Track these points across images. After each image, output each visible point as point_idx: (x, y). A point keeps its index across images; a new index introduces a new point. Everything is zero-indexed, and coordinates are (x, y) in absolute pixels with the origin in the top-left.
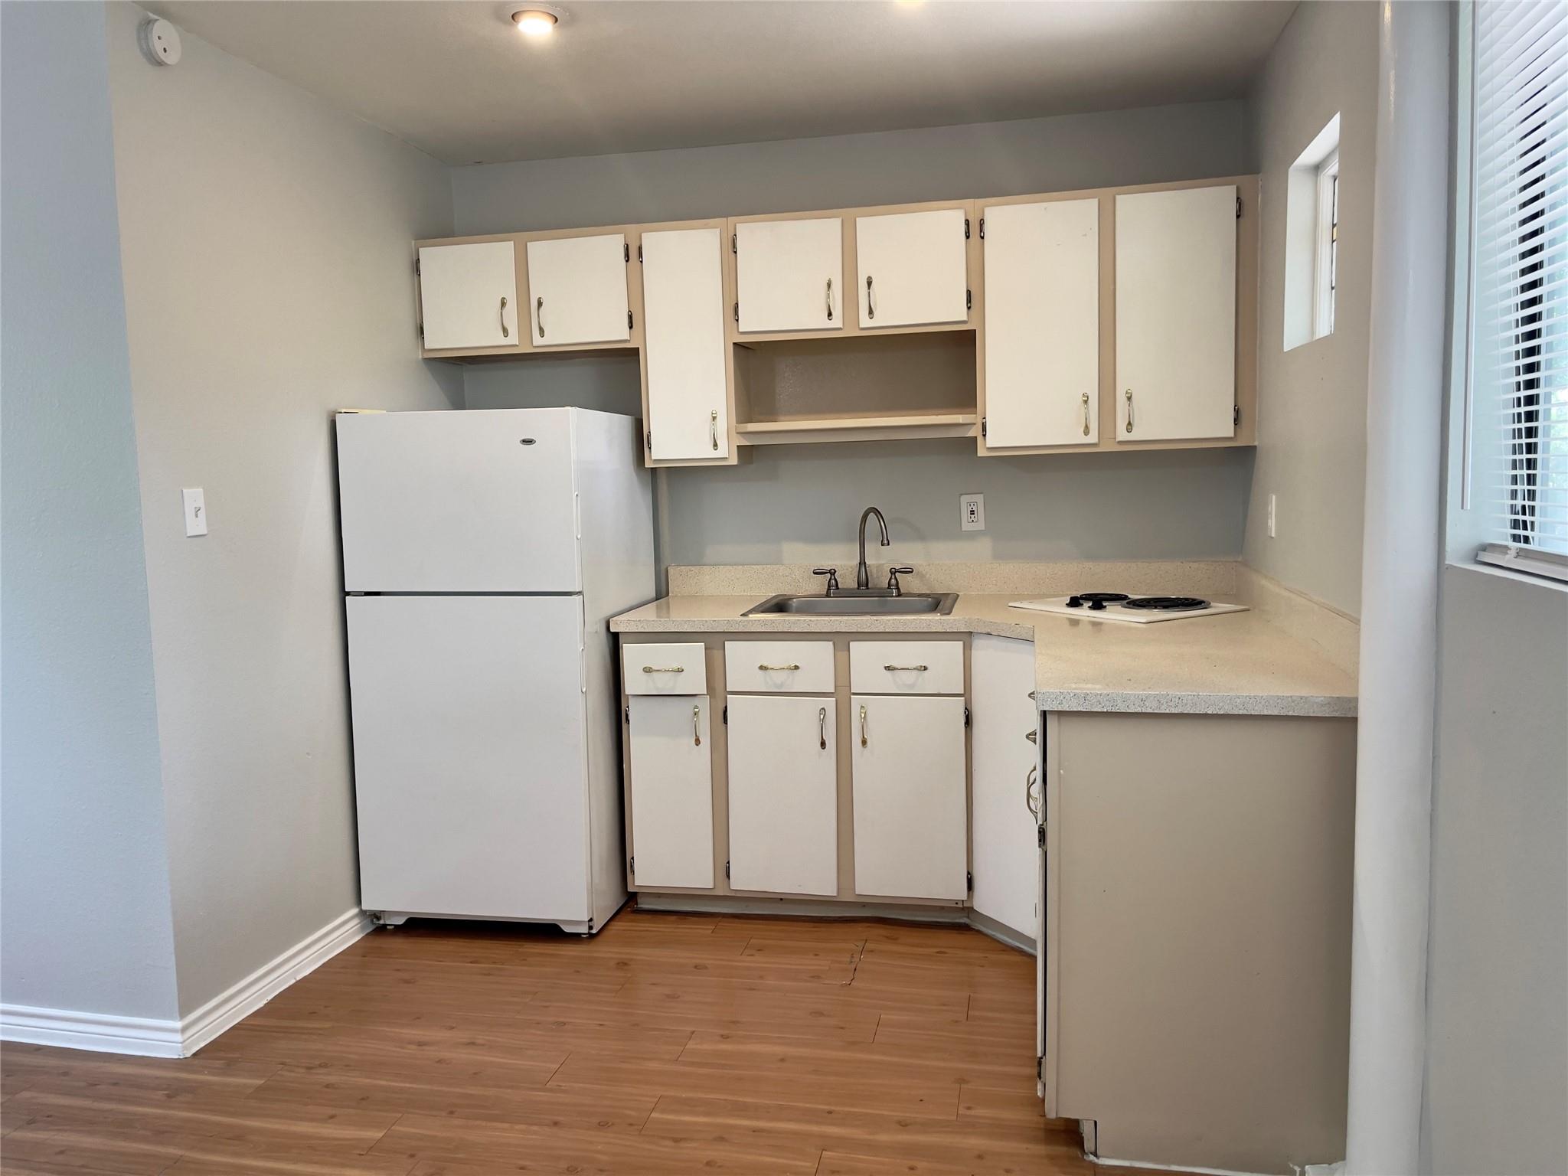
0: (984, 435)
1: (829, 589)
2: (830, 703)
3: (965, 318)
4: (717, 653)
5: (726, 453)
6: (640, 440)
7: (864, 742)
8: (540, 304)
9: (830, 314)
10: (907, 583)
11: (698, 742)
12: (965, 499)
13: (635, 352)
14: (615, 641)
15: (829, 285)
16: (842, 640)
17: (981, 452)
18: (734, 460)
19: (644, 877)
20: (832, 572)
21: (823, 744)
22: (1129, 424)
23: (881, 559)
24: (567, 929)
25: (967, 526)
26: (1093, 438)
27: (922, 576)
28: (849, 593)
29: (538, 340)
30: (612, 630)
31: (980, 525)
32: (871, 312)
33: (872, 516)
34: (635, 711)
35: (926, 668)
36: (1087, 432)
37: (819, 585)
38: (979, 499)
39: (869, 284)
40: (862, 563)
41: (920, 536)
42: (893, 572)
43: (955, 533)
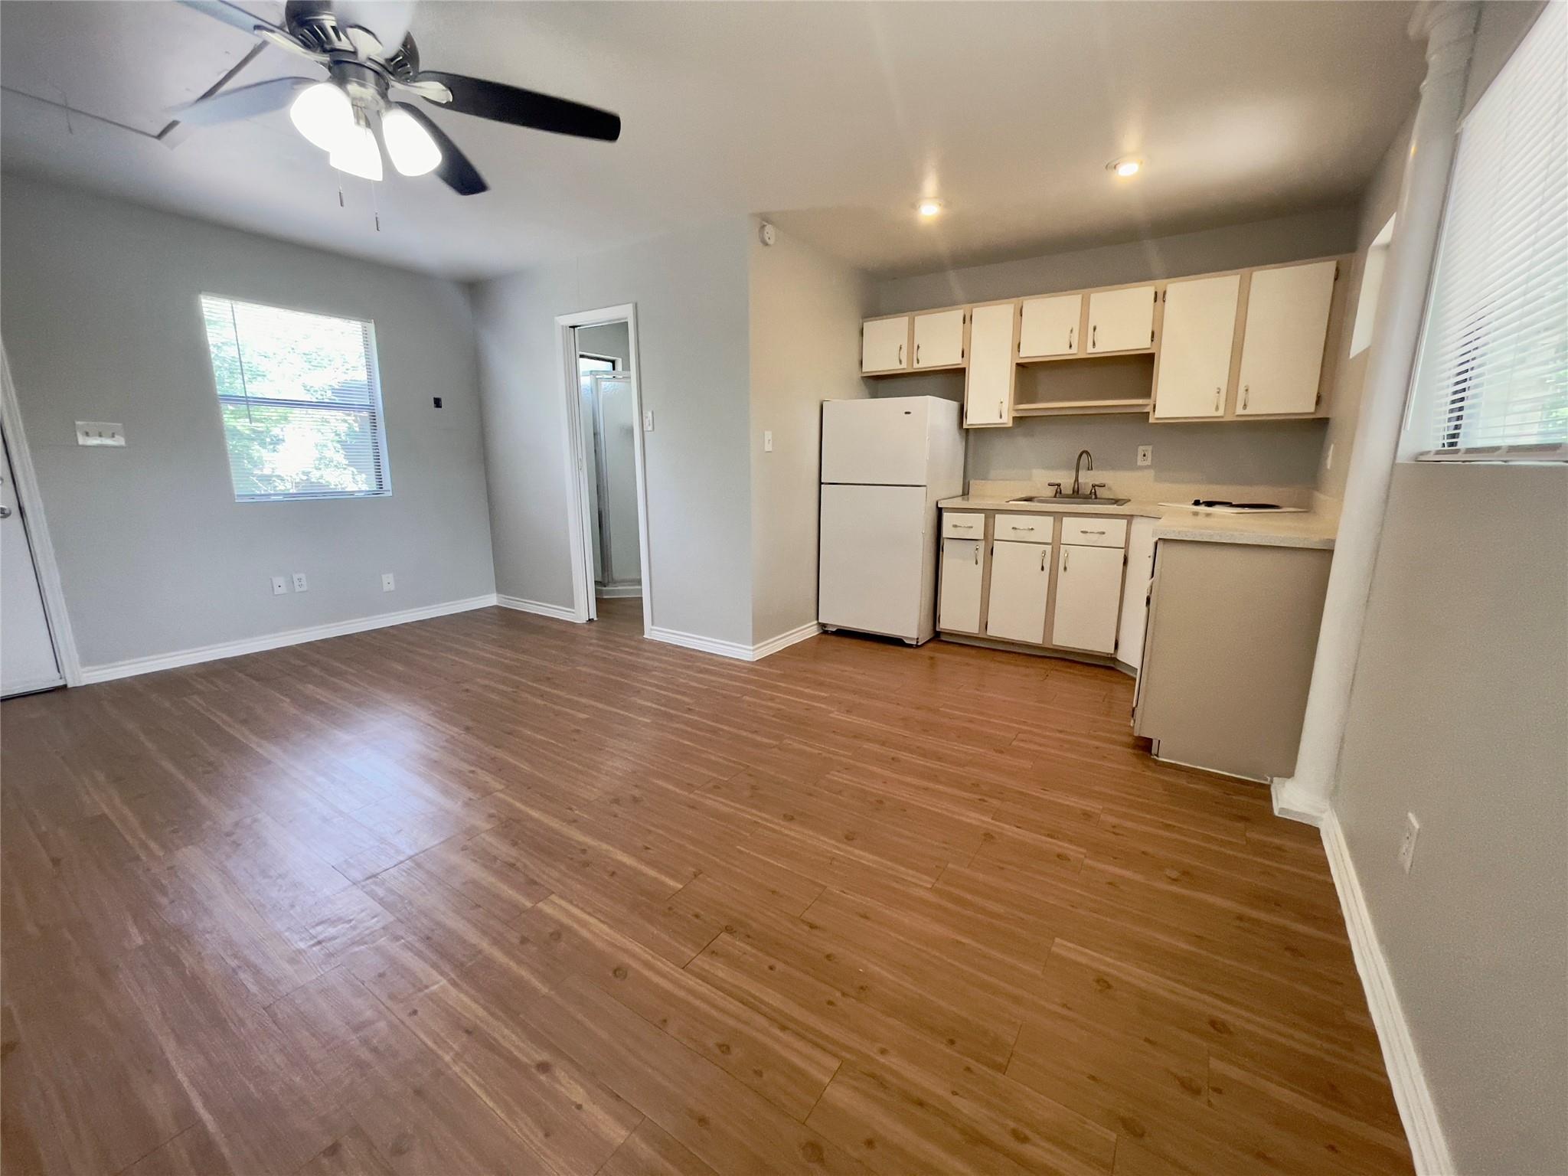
0: (1154, 411)
1: (1056, 494)
2: (1048, 548)
3: (1149, 346)
4: (991, 520)
5: (1007, 420)
6: (962, 413)
7: (1065, 569)
8: (918, 347)
9: (1071, 346)
10: (1100, 492)
11: (977, 563)
12: (1141, 449)
13: (964, 369)
14: (940, 511)
15: (1072, 331)
16: (1058, 516)
17: (1151, 420)
18: (1010, 424)
19: (946, 624)
20: (1059, 485)
21: (1043, 569)
22: (1245, 405)
23: (1087, 479)
24: (907, 642)
25: (1140, 463)
26: (1220, 413)
27: (1110, 489)
28: (1068, 496)
29: (916, 365)
30: (939, 506)
31: (1148, 462)
32: (1094, 344)
33: (1084, 455)
34: (947, 546)
35: (1104, 533)
36: (1217, 408)
37: (1051, 492)
38: (1150, 448)
39: (1095, 329)
40: (1077, 480)
41: (1113, 467)
42: (1093, 486)
43: (1132, 466)
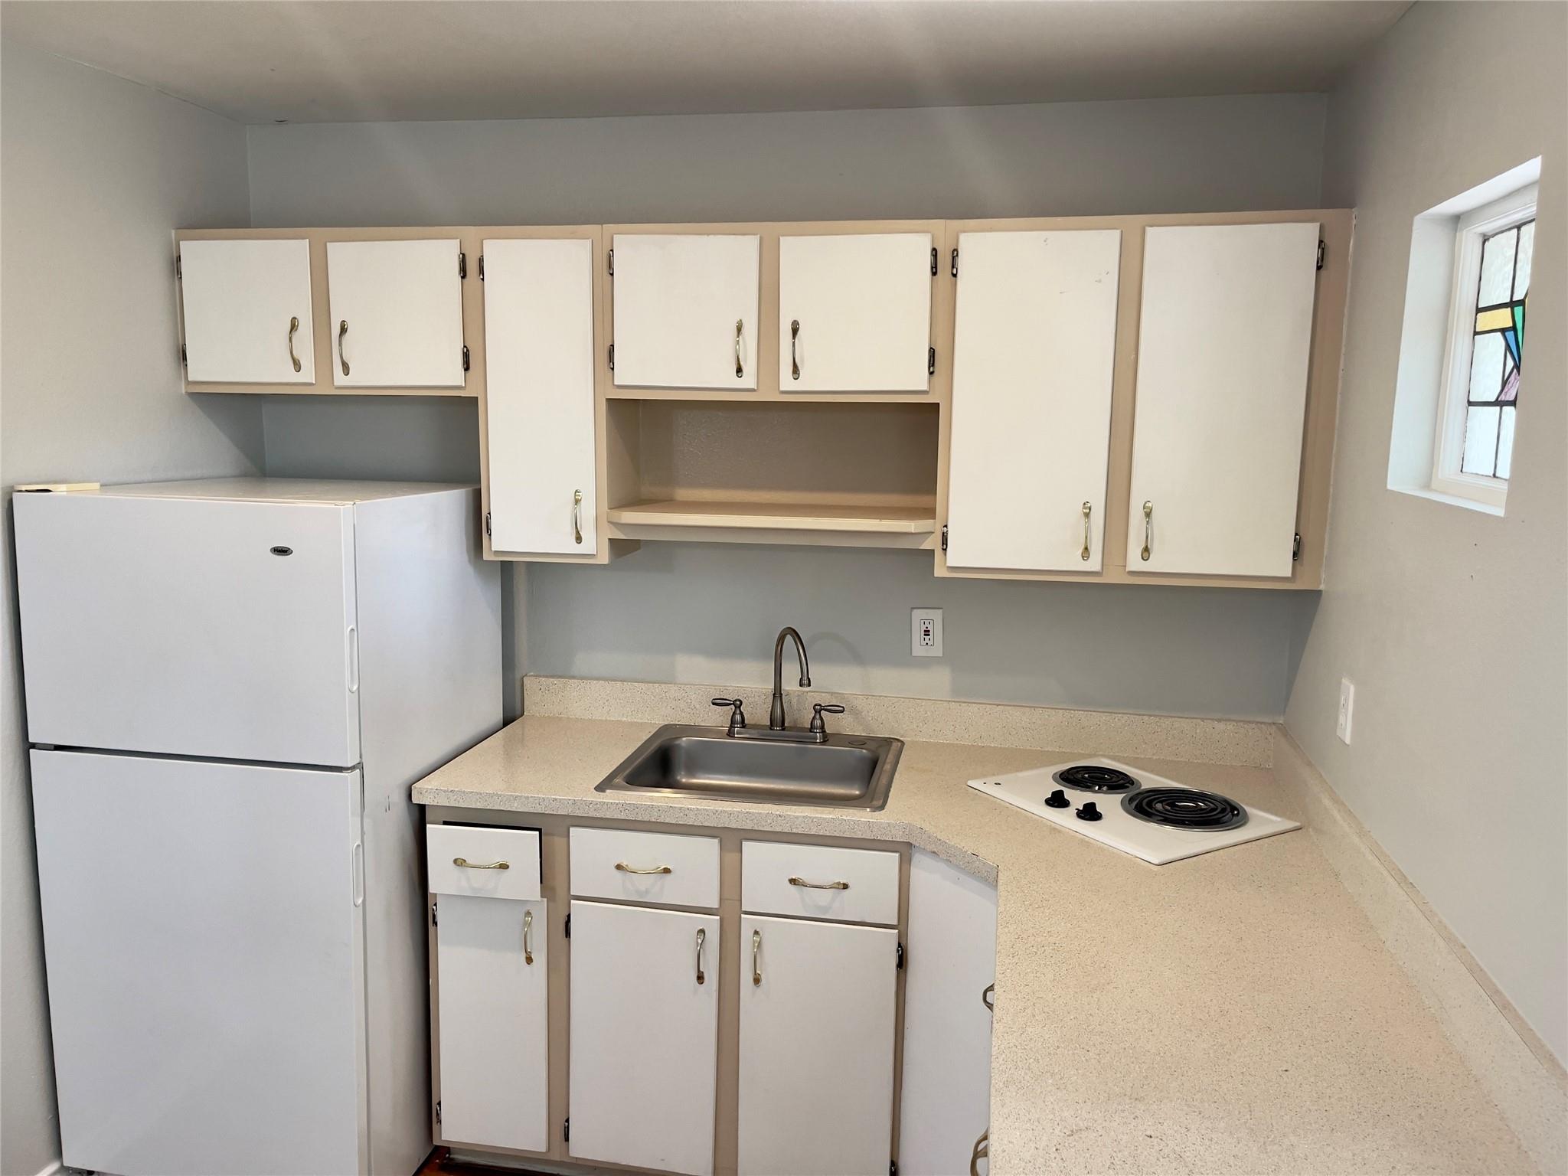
0: (945, 550)
2: (712, 925)
3: (924, 387)
4: (558, 841)
5: (594, 547)
6: (478, 524)
7: (757, 981)
8: (343, 330)
9: (739, 370)
10: (836, 724)
11: (529, 960)
12: (918, 615)
13: (473, 402)
14: (420, 816)
15: (739, 330)
16: (732, 841)
17: (939, 572)
18: (604, 559)
20: (738, 704)
21: (700, 978)
22: (1146, 550)
25: (919, 650)
26: (1094, 564)
27: (856, 713)
28: (758, 734)
29: (340, 379)
30: (415, 801)
31: (937, 651)
32: (796, 370)
33: (789, 639)
35: (845, 886)
36: (1086, 553)
38: (937, 616)
39: (795, 331)
40: (778, 694)
41: (856, 656)
42: (818, 709)
43: (903, 659)
